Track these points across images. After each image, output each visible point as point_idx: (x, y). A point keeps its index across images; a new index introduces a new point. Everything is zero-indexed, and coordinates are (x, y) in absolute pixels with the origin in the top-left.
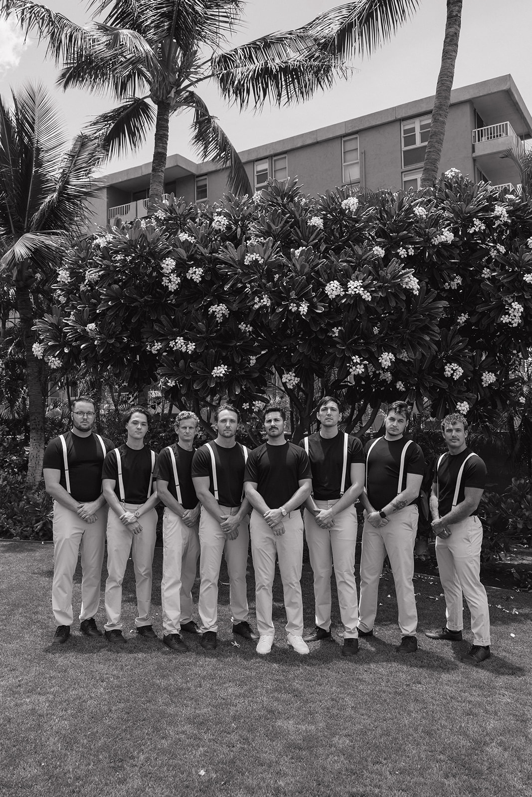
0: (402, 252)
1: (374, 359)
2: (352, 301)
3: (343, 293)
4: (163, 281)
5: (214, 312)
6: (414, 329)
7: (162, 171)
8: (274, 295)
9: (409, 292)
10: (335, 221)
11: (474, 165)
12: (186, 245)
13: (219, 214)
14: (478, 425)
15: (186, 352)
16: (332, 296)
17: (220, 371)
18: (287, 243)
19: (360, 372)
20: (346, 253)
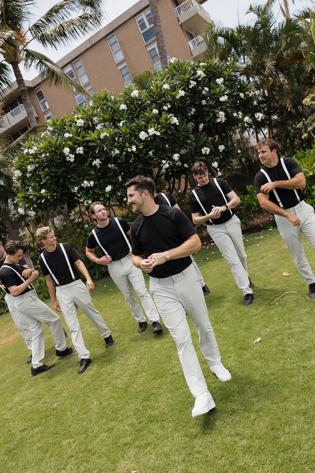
0: (165, 108)
1: (171, 159)
2: (153, 138)
3: (148, 136)
4: (66, 159)
5: (95, 164)
6: (182, 139)
7: (28, 99)
8: (119, 148)
9: (175, 125)
10: (132, 103)
11: (182, 29)
12: (70, 139)
13: (78, 118)
14: (225, 170)
15: (91, 186)
16: (143, 138)
17: (109, 188)
18: (114, 121)
19: (168, 167)
20: (142, 117)
